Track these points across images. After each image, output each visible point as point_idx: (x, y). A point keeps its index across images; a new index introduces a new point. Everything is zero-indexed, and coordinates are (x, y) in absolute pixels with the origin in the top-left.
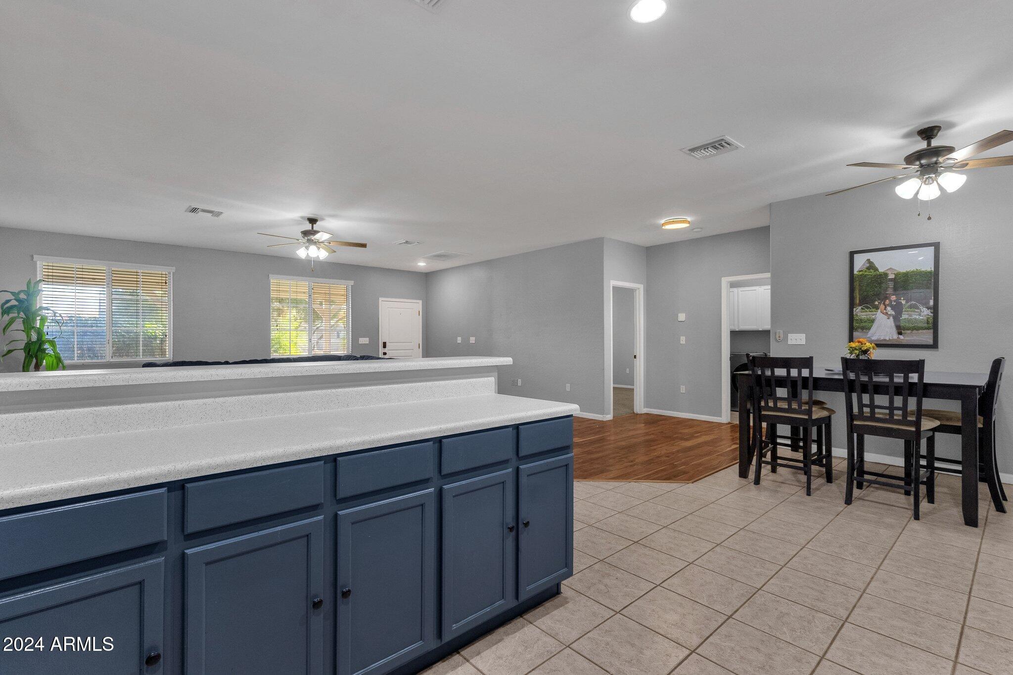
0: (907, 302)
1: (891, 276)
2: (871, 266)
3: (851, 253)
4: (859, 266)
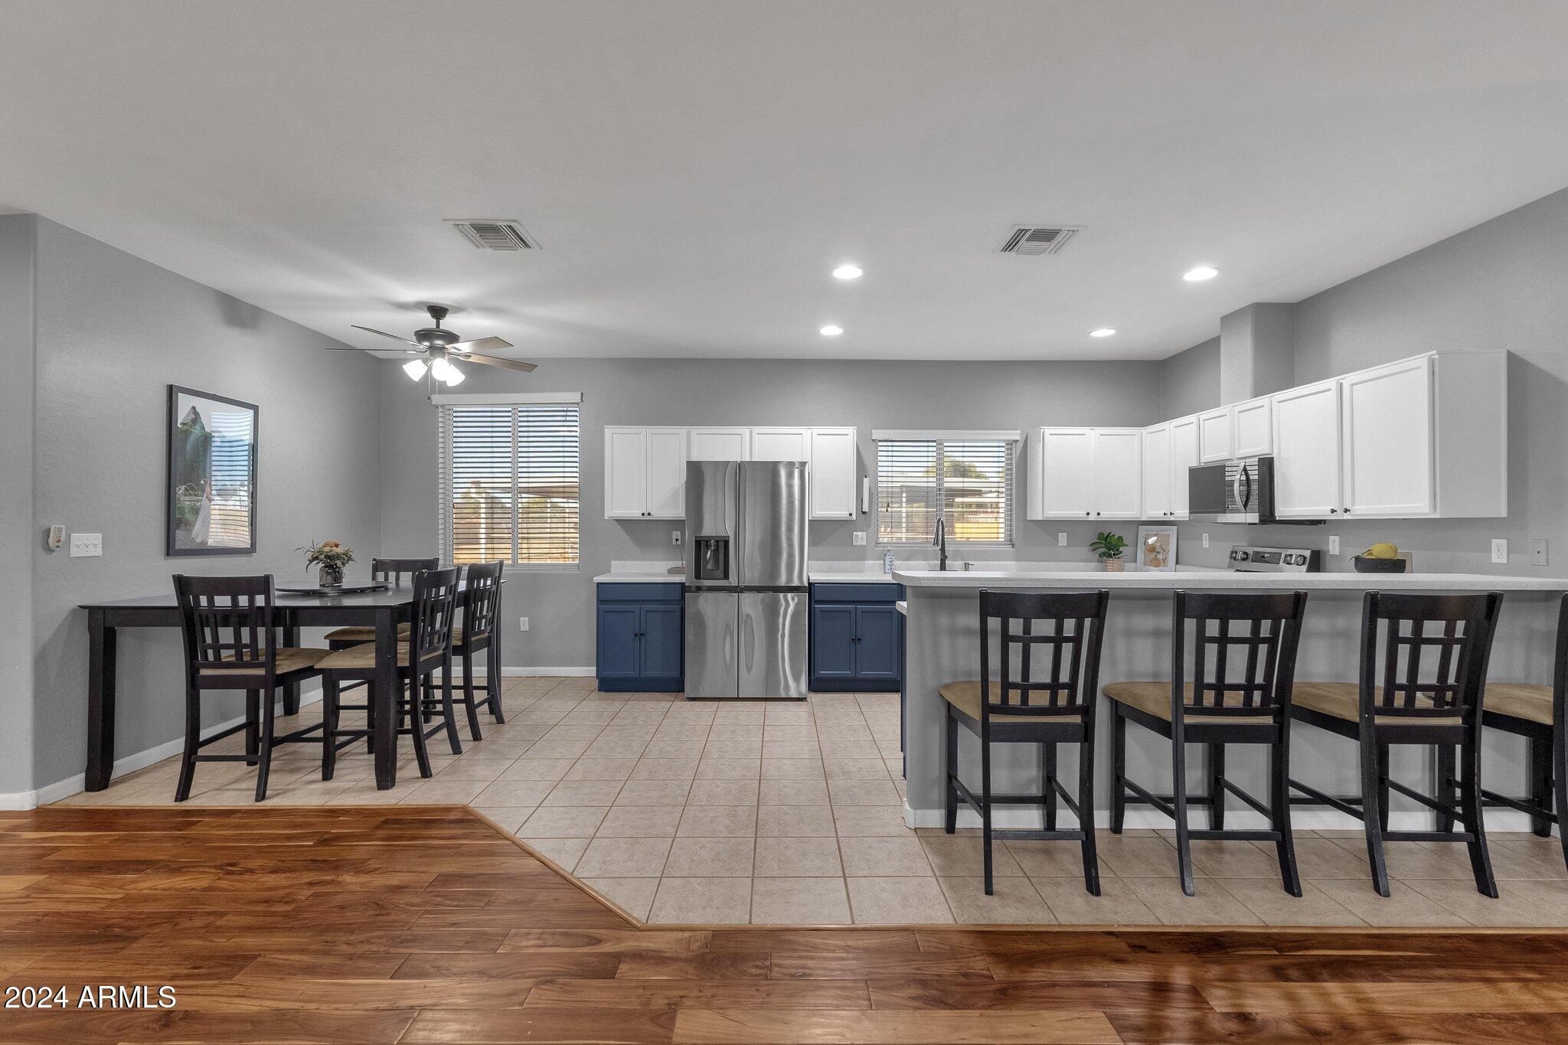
2: (195, 417)
3: (170, 388)
4: (182, 415)
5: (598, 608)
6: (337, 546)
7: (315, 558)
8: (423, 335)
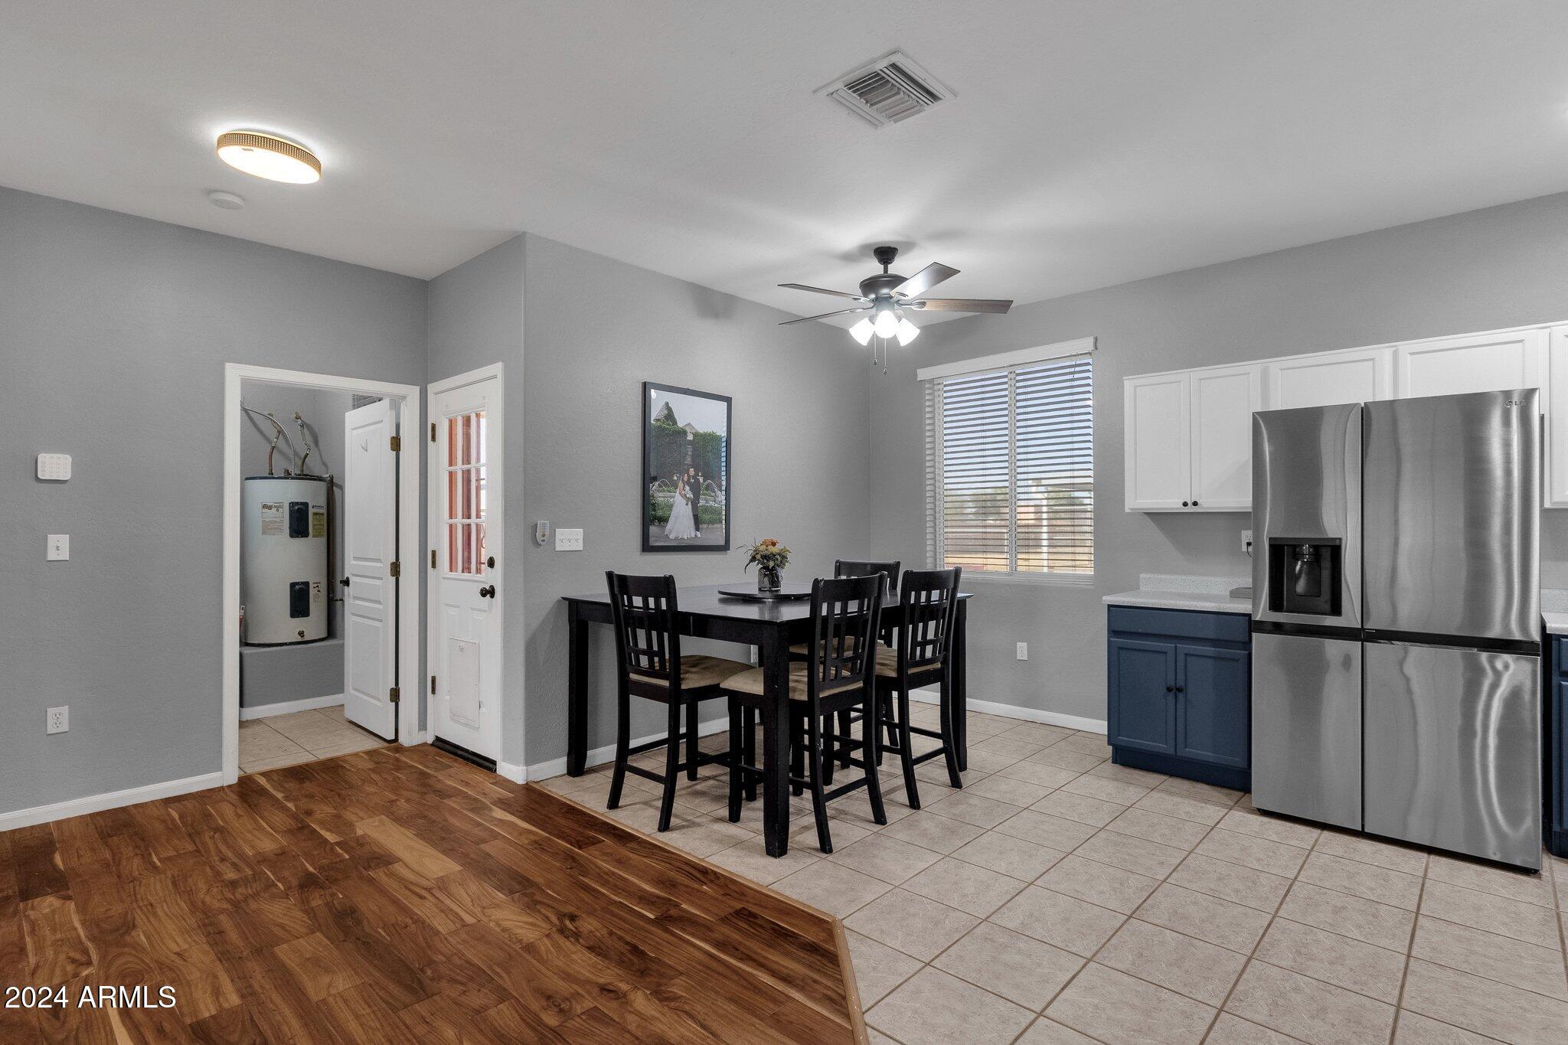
0: (704, 481)
1: (690, 437)
2: (670, 416)
3: (645, 385)
4: (656, 412)
5: (1109, 642)
6: (774, 544)
7: (753, 559)
8: (870, 285)
